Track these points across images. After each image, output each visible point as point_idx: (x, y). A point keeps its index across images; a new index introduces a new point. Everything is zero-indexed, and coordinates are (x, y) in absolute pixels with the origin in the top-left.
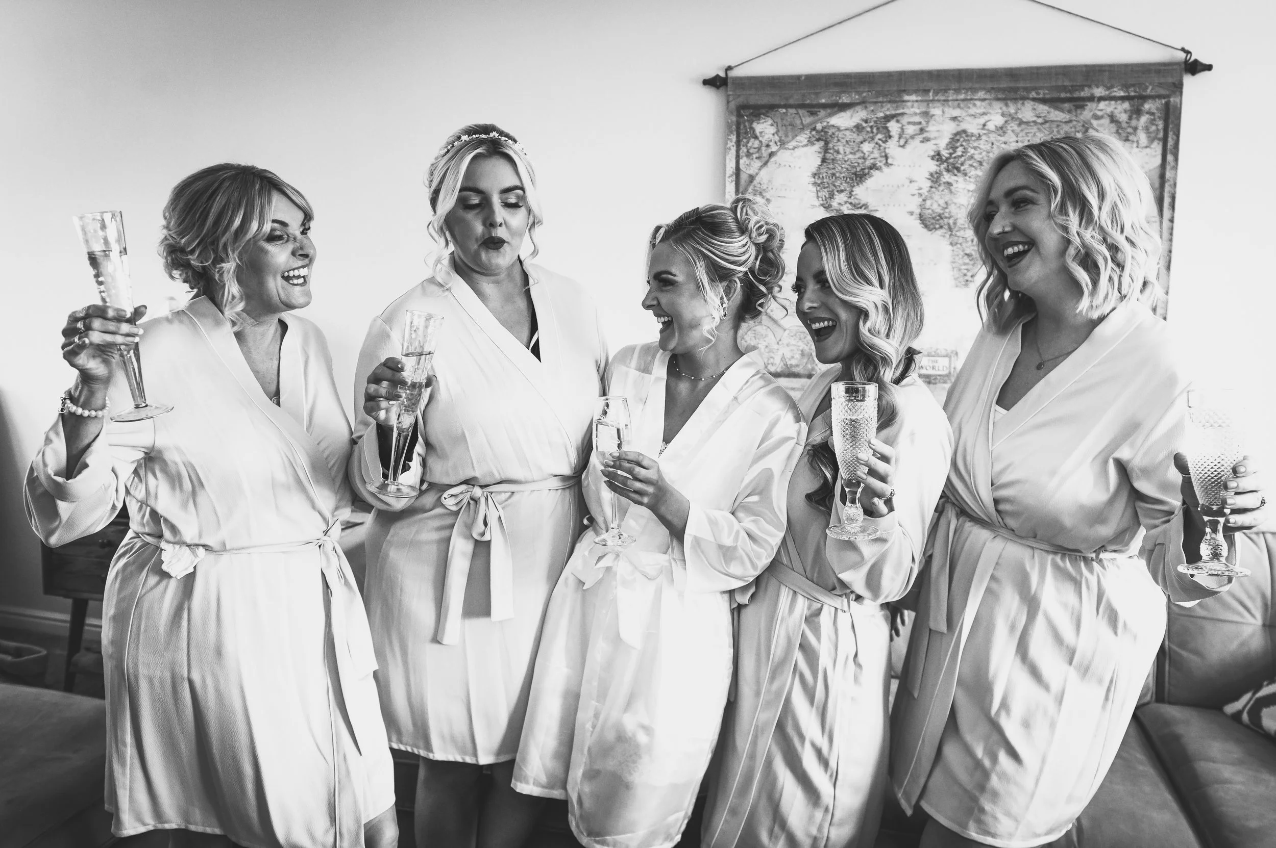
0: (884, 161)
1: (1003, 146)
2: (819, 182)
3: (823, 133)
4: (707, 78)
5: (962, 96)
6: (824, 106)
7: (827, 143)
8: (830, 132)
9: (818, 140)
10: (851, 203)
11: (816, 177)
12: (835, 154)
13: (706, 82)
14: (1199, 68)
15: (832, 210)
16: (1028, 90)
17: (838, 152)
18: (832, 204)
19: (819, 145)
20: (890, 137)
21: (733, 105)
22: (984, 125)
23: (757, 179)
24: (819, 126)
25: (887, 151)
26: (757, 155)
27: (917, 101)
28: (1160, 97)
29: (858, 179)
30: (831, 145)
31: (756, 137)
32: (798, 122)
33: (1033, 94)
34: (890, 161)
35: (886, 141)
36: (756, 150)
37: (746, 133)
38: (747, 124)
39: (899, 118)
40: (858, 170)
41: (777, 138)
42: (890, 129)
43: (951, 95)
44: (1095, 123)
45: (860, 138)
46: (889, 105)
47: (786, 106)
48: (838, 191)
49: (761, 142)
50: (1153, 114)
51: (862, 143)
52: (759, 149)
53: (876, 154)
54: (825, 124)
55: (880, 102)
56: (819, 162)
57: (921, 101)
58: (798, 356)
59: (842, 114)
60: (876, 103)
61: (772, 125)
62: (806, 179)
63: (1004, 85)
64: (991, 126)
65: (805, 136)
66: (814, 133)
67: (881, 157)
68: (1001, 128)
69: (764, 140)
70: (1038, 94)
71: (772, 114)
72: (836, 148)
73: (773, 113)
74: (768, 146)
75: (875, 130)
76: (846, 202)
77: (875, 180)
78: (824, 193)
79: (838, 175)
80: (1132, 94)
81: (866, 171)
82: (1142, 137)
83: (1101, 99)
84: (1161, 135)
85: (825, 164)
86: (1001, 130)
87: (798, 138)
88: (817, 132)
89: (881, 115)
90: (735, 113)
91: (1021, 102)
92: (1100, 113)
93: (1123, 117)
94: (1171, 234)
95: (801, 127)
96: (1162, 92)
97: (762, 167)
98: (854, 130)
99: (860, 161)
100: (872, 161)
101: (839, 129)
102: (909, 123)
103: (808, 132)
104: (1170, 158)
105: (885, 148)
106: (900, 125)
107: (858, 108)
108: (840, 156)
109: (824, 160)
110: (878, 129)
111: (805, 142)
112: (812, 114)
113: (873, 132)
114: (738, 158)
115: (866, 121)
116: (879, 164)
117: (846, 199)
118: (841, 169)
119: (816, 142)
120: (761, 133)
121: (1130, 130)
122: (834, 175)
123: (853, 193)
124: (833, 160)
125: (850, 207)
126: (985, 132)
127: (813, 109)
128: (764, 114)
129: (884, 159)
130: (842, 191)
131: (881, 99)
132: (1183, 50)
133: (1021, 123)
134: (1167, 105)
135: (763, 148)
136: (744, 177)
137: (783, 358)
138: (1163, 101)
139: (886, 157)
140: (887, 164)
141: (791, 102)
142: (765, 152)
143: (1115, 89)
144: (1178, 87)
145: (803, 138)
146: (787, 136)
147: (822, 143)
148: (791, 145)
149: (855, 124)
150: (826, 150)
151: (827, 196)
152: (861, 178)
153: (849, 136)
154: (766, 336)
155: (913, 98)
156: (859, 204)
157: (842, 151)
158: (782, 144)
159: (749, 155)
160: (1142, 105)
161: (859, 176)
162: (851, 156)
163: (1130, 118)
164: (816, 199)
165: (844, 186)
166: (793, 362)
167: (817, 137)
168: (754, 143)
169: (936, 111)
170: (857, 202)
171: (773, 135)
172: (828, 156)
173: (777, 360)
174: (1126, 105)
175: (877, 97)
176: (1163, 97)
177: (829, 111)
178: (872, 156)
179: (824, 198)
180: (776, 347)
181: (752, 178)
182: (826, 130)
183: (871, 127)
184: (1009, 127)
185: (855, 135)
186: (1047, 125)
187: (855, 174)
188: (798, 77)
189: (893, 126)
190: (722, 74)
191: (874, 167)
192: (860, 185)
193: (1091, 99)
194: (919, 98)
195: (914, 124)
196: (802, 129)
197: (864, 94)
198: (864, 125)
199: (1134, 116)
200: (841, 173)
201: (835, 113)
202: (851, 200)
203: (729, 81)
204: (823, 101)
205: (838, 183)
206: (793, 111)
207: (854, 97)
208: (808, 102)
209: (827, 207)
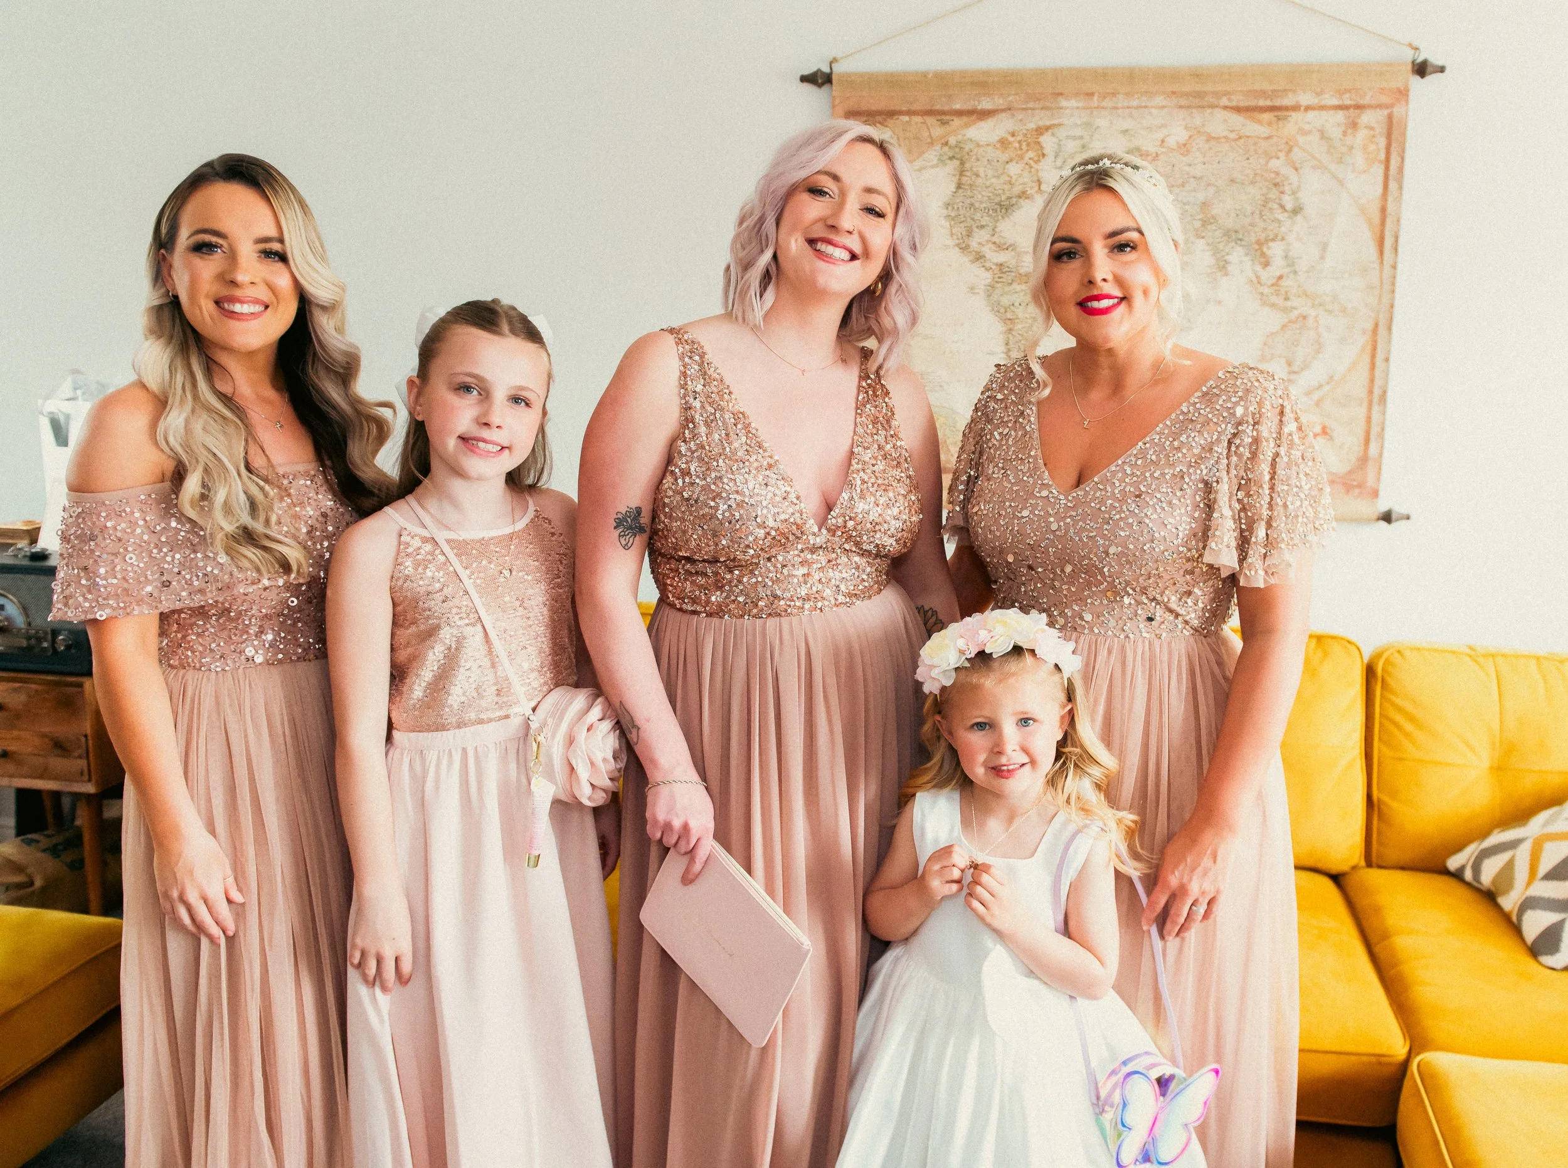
0: (1037, 188)
1: (1187, 168)
2: (953, 214)
3: (957, 150)
4: (806, 72)
5: (1135, 103)
6: (960, 113)
7: (962, 163)
8: (967, 148)
9: (951, 158)
10: (994, 243)
11: (950, 208)
12: (973, 177)
13: (804, 79)
14: (1429, 69)
15: (970, 252)
16: (1217, 95)
17: (977, 175)
18: (970, 243)
19: (952, 166)
20: (1044, 155)
21: (840, 111)
22: (1163, 141)
24: (953, 140)
25: (1040, 174)
27: (1078, 108)
28: (1380, 106)
29: (1003, 211)
30: (967, 165)
32: (926, 134)
33: (1224, 101)
35: (1039, 161)
39: (1056, 130)
40: (1003, 198)
42: (1044, 145)
43: (1122, 101)
44: (1301, 140)
45: (1005, 157)
46: (1042, 113)
47: (910, 113)
48: (977, 227)
50: (1372, 129)
51: (1008, 163)
53: (1026, 178)
54: (960, 137)
55: (1031, 109)
56: (953, 188)
57: (1084, 108)
59: (982, 124)
60: (1025, 109)
63: (1187, 88)
64: (1171, 142)
65: (935, 153)
66: (946, 149)
67: (1033, 181)
68: (1185, 145)
70: (1229, 99)
71: (891, 123)
72: (975, 170)
73: (892, 121)
75: (1024, 146)
76: (988, 241)
77: (1025, 213)
78: (960, 230)
79: (977, 205)
80: (1348, 102)
81: (1014, 200)
82: (1359, 159)
83: (1308, 108)
84: (1382, 156)
85: (960, 191)
86: (1184, 148)
87: (926, 155)
88: (950, 147)
89: (1032, 126)
91: (1209, 111)
92: (1307, 127)
93: (1335, 133)
94: (1393, 284)
95: (929, 140)
96: (1384, 99)
98: (998, 145)
99: (1006, 187)
100: (1021, 187)
101: (978, 145)
102: (1068, 137)
103: (938, 147)
104: (1393, 185)
105: (1037, 171)
106: (1055, 140)
107: (1004, 116)
108: (979, 181)
109: (959, 186)
110: (1028, 145)
111: (935, 161)
112: (944, 123)
113: (1021, 149)
115: (1013, 135)
116: (1030, 192)
117: (988, 237)
118: (981, 198)
119: (949, 162)
121: (1344, 149)
122: (972, 204)
123: (998, 229)
124: (971, 185)
125: (993, 246)
126: (1164, 150)
127: (942, 115)
129: (1037, 184)
130: (982, 227)
131: (1031, 105)
132: (1410, 45)
133: (1210, 138)
134: (1390, 117)
138: (1386, 112)
139: (1039, 182)
140: (1040, 191)
141: (916, 107)
143: (1327, 96)
144: (1403, 94)
145: (932, 155)
146: (910, 152)
147: (956, 164)
148: (917, 164)
149: (997, 138)
150: (962, 173)
151: (964, 233)
152: (1006, 209)
153: (992, 153)
155: (1073, 103)
156: (1005, 244)
157: (982, 174)
160: (1359, 116)
161: (1005, 207)
162: (993, 180)
163: (1345, 134)
164: (949, 237)
165: (986, 220)
167: (951, 154)
169: (1102, 122)
170: (1002, 242)
172: (964, 179)
174: (1340, 116)
175: (1027, 102)
176: (1387, 106)
177: (965, 119)
178: (1021, 180)
179: (960, 236)
182: (962, 145)
183: (1020, 142)
184: (1194, 144)
185: (998, 152)
186: (1242, 141)
187: (999, 204)
188: (925, 75)
189: (1047, 140)
190: (826, 69)
191: (1023, 195)
192: (1006, 219)
193: (1296, 108)
194: (1081, 105)
195: (1075, 138)
196: (932, 144)
197: (1011, 98)
198: (1011, 139)
199: (1350, 131)
200: (981, 202)
201: (974, 123)
202: (994, 239)
203: (834, 78)
204: (958, 106)
205: (978, 216)
206: (917, 119)
207: (998, 102)
208: (938, 107)
209: (964, 248)
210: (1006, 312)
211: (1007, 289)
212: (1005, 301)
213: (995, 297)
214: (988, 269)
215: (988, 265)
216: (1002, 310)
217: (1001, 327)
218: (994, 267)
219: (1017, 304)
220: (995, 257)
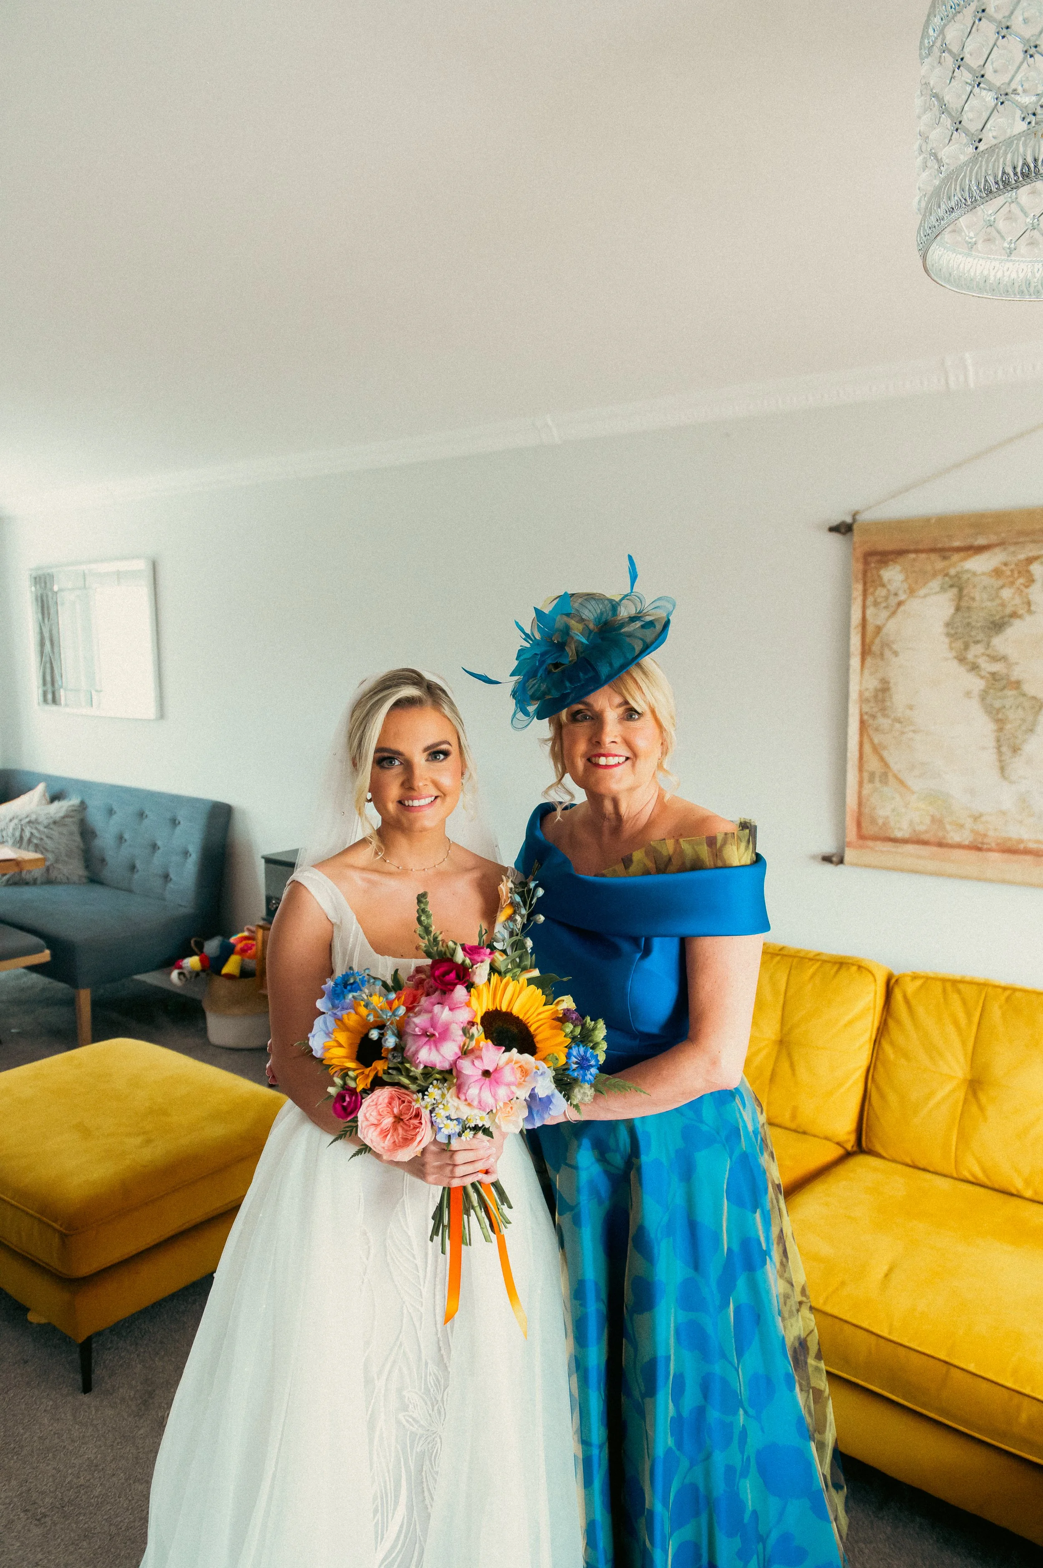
0: (1027, 609)
2: (953, 632)
3: (956, 579)
4: (832, 524)
6: (958, 550)
7: (961, 590)
8: (964, 577)
9: (952, 586)
10: (988, 656)
11: (949, 627)
12: (969, 601)
13: (833, 529)
17: (973, 599)
18: (967, 656)
19: (953, 592)
20: (1033, 581)
21: (859, 553)
23: (885, 631)
24: (952, 572)
25: (1031, 597)
26: (884, 605)
29: (997, 629)
30: (965, 592)
31: (883, 586)
32: (929, 568)
34: (1033, 608)
35: (1028, 586)
36: (883, 599)
37: (873, 581)
38: (874, 572)
40: (996, 618)
41: (906, 586)
42: (1033, 572)
45: (999, 583)
46: (1031, 546)
47: (916, 551)
48: (973, 642)
49: (888, 590)
51: (1002, 587)
52: (886, 598)
53: (1018, 600)
54: (958, 569)
55: (1021, 543)
56: (952, 610)
58: (928, 821)
59: (977, 557)
60: (1016, 543)
61: (901, 572)
62: (939, 629)
65: (937, 583)
66: (947, 579)
67: (1023, 603)
69: (892, 587)
71: (901, 560)
72: (972, 595)
74: (896, 594)
75: (1016, 575)
76: (983, 654)
77: (1016, 630)
78: (959, 644)
79: (974, 624)
81: (1006, 619)
85: (960, 613)
87: (929, 585)
88: (951, 577)
89: (1022, 557)
90: (861, 560)
95: (932, 573)
97: (890, 617)
98: (992, 574)
99: (1000, 608)
100: (1013, 609)
101: (974, 574)
103: (939, 578)
105: (1027, 594)
107: (997, 550)
108: (975, 604)
109: (958, 609)
110: (1019, 572)
111: (938, 589)
112: (945, 558)
113: (1012, 575)
114: (864, 608)
115: (1006, 565)
116: (1020, 612)
117: (982, 650)
118: (978, 618)
119: (948, 589)
120: (889, 580)
122: (968, 624)
123: (991, 644)
124: (967, 608)
125: (986, 658)
127: (944, 552)
128: (892, 560)
129: (1026, 607)
130: (977, 642)
135: (892, 597)
136: (870, 629)
137: (911, 823)
139: (1029, 603)
140: (1030, 612)
141: (922, 546)
142: (893, 601)
145: (935, 584)
146: (916, 582)
147: (955, 590)
148: (922, 592)
149: (991, 568)
150: (960, 597)
151: (961, 647)
152: (999, 627)
153: (986, 581)
154: (893, 798)
157: (978, 598)
158: (912, 591)
159: (876, 604)
161: (997, 626)
162: (989, 604)
164: (948, 651)
165: (980, 636)
166: (922, 828)
167: (950, 583)
168: (881, 592)
170: (995, 654)
171: (902, 582)
172: (962, 603)
173: (905, 825)
175: (1017, 538)
177: (962, 554)
178: (1013, 603)
179: (957, 650)
180: (903, 810)
181: (879, 629)
182: (960, 575)
183: (1012, 571)
185: (992, 580)
187: (993, 623)
188: (928, 520)
189: (1037, 569)
190: (849, 520)
191: (1014, 615)
192: (999, 635)
196: (934, 576)
197: (1003, 535)
198: (1004, 568)
200: (977, 622)
201: (970, 556)
202: (988, 652)
203: (855, 527)
204: (956, 544)
205: (973, 633)
206: (923, 556)
207: (993, 539)
208: (940, 546)
209: (962, 660)
210: (998, 714)
211: (999, 694)
212: (997, 704)
213: (989, 700)
214: (982, 677)
215: (983, 673)
216: (994, 712)
217: (992, 726)
218: (988, 675)
219: (1007, 706)
220: (988, 667)
